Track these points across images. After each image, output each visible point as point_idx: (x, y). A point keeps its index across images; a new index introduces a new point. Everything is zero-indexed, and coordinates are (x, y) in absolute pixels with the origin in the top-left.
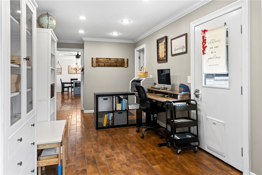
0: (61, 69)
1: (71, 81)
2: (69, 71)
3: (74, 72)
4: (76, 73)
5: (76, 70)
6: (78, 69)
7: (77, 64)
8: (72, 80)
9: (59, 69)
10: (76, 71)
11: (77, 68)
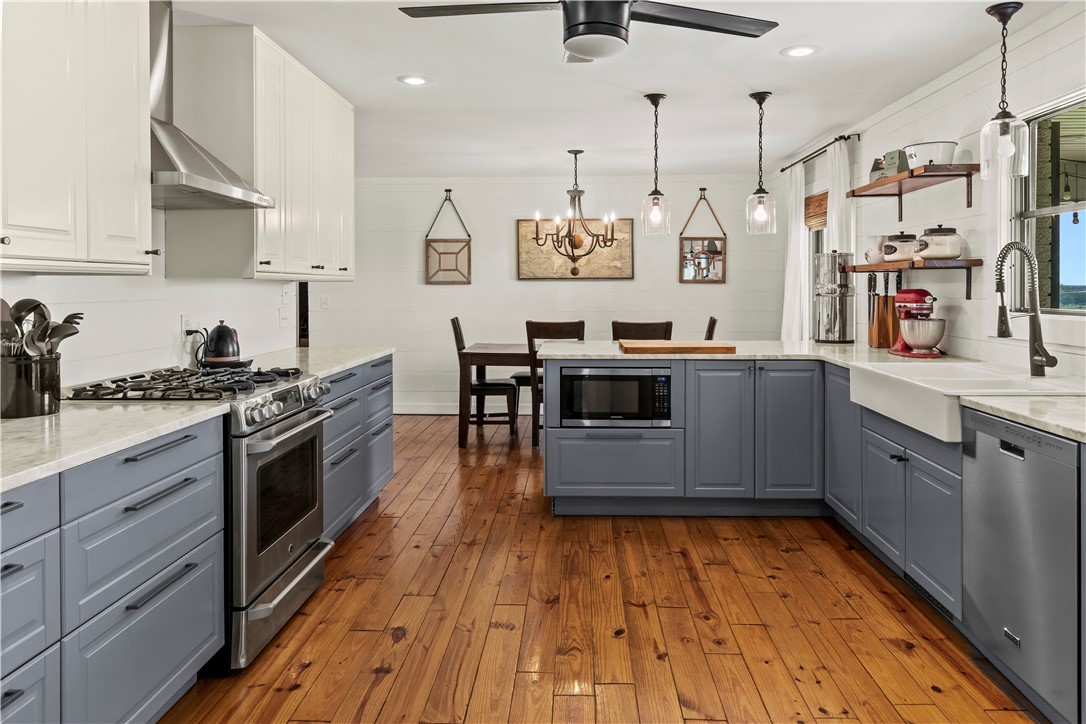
0: (468, 243)
1: (531, 345)
2: (523, 256)
3: (559, 263)
4: (574, 272)
5: (574, 245)
6: (587, 241)
7: (576, 195)
8: (536, 330)
9: (457, 247)
10: (574, 259)
11: (579, 232)
